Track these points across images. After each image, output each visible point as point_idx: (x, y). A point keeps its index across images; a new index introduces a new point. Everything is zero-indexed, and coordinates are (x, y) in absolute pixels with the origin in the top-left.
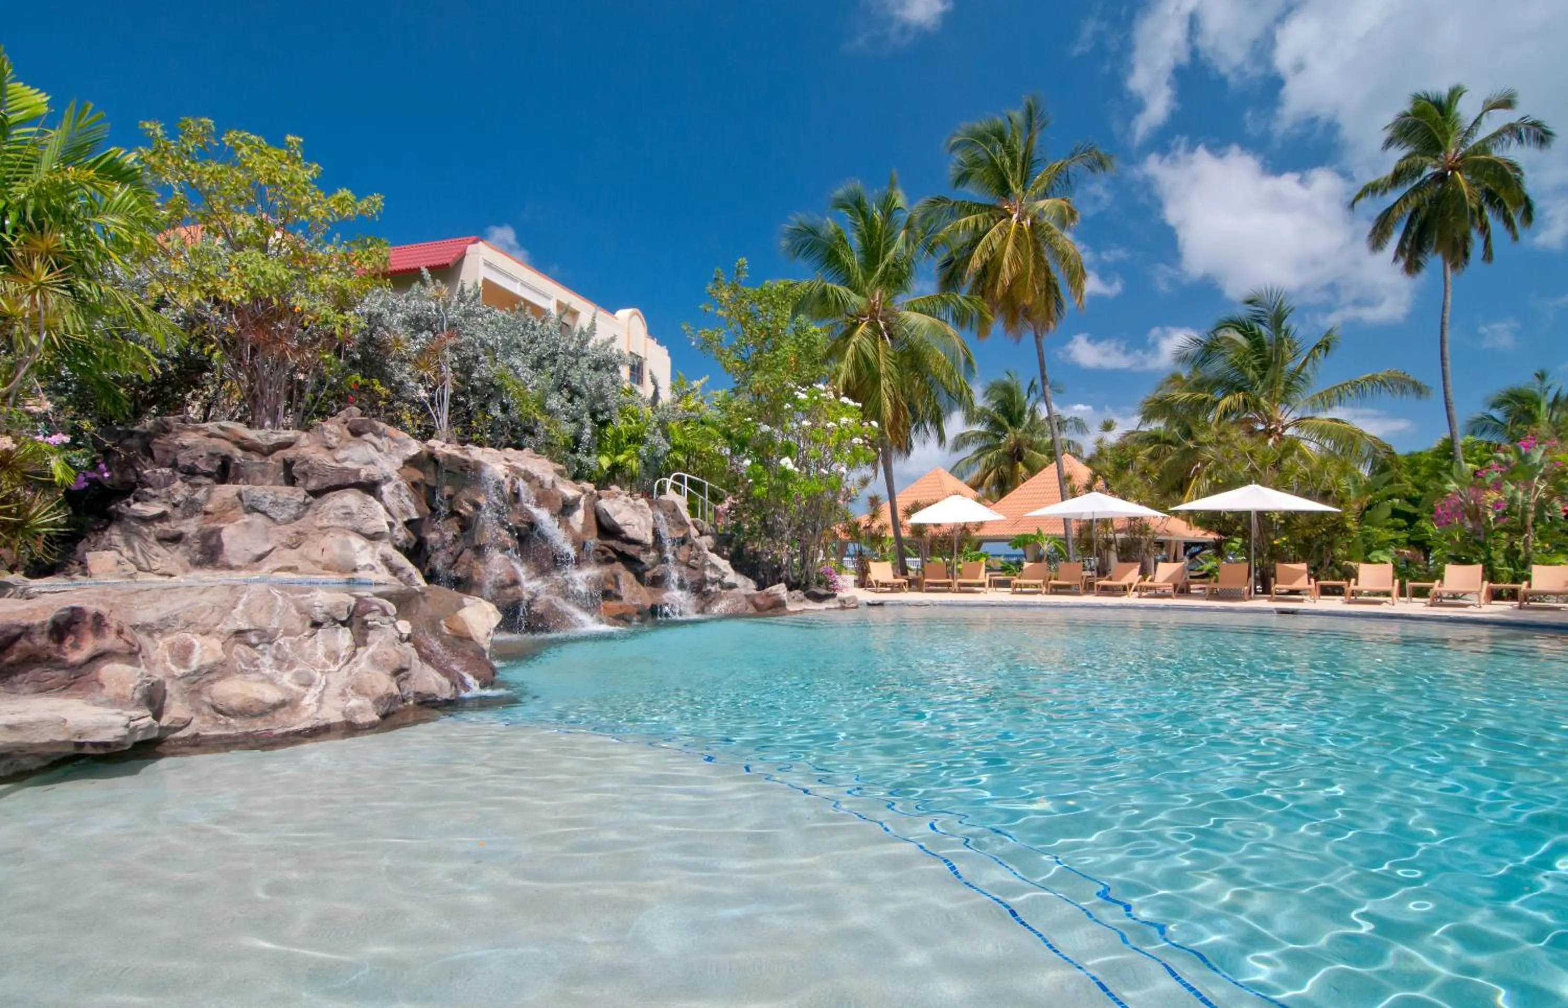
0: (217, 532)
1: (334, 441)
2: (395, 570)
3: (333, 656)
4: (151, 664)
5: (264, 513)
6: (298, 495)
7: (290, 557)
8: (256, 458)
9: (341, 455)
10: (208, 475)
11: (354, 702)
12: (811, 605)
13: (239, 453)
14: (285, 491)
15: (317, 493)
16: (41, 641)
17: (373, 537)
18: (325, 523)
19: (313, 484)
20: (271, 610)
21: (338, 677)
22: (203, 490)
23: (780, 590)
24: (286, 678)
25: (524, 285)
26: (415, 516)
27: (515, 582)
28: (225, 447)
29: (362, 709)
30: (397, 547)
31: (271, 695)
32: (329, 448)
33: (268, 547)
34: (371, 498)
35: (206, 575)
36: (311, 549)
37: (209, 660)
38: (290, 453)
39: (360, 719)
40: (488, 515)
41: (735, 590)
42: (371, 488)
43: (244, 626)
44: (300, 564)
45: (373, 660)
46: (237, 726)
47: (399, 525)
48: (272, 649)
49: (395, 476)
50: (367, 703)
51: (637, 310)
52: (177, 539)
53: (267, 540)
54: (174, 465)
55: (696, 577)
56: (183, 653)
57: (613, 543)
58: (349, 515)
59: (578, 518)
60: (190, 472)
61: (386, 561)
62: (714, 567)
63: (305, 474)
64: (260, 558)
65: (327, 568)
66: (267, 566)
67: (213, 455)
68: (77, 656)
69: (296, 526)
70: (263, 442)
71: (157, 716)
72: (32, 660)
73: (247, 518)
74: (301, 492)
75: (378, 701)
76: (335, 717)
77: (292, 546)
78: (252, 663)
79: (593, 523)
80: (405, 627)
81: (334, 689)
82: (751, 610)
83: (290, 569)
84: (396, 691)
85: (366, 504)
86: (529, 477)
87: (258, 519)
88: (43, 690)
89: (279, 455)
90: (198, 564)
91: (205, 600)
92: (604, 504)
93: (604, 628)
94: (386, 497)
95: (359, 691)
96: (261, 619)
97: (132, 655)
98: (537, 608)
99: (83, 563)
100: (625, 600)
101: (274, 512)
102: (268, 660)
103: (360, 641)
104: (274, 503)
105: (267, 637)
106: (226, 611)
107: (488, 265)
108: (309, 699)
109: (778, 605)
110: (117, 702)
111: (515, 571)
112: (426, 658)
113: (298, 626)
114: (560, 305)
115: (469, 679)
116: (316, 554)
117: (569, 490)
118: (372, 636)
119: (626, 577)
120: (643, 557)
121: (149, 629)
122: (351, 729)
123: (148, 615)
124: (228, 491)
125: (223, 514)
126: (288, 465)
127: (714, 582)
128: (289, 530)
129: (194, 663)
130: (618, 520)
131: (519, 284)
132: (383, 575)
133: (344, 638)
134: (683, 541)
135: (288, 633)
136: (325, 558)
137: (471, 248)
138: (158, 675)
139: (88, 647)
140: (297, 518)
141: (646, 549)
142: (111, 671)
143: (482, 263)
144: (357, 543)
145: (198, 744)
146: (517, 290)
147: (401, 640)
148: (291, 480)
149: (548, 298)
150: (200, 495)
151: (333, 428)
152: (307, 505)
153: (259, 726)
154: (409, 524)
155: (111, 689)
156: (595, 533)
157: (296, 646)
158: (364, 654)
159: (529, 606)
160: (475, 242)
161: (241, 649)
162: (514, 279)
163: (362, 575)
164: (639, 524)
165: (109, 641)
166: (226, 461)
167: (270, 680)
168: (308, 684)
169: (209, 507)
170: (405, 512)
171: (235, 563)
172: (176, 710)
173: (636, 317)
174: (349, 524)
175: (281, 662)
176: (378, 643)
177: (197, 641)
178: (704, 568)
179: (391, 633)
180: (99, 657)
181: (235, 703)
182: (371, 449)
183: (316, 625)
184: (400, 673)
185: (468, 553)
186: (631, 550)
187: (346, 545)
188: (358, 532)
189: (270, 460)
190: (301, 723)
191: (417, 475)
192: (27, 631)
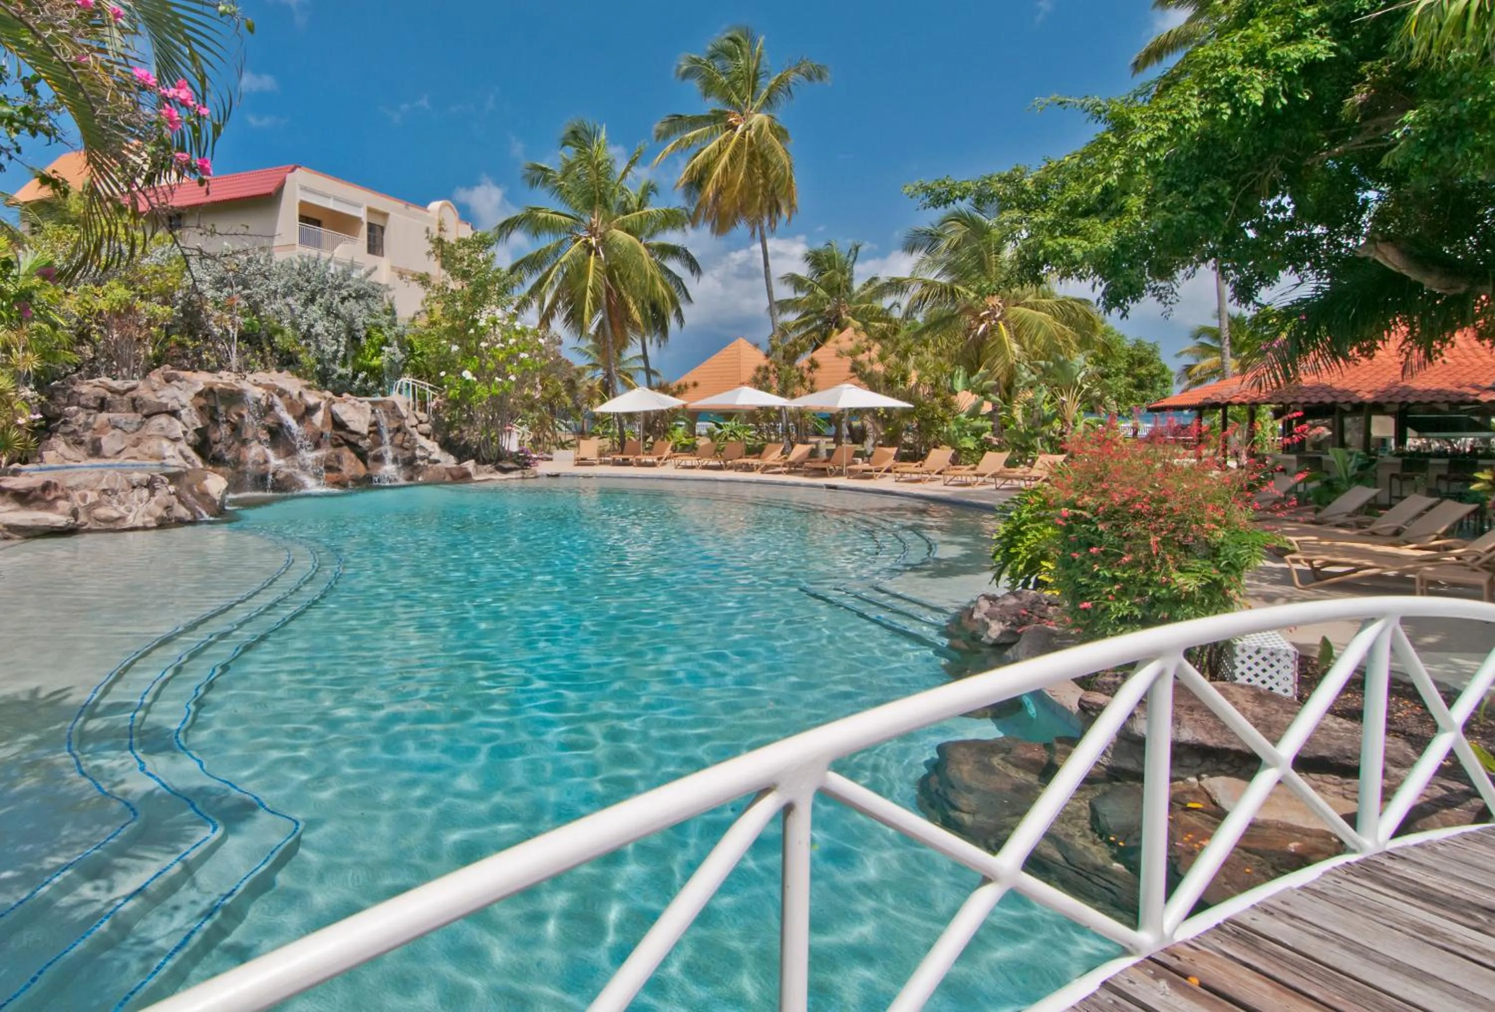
0: (99, 439)
1: (156, 386)
2: (186, 458)
3: (141, 500)
4: (73, 502)
5: (121, 428)
6: (138, 417)
7: (133, 451)
8: (118, 397)
9: (160, 394)
10: (94, 408)
11: (147, 519)
12: (499, 476)
13: (109, 395)
14: (131, 416)
15: (148, 416)
16: (39, 492)
17: (176, 440)
18: (151, 433)
19: (145, 411)
20: (116, 481)
21: (142, 508)
22: (92, 417)
23: (470, 465)
24: (122, 509)
25: (336, 199)
26: (200, 426)
27: (266, 462)
28: (102, 392)
29: (150, 522)
30: (189, 445)
31: (115, 514)
32: (154, 390)
33: (122, 447)
34: (173, 419)
35: (95, 461)
36: (143, 447)
37: (93, 500)
38: (134, 394)
39: (149, 525)
40: (248, 419)
41: (439, 465)
42: (174, 413)
43: (106, 487)
44: (138, 455)
45: (156, 502)
46: (104, 526)
47: (191, 431)
48: (116, 497)
49: (189, 404)
50: (153, 519)
51: (448, 202)
52: (81, 443)
53: (123, 442)
54: (78, 404)
55: (408, 454)
56: (84, 498)
57: (342, 433)
58: (162, 429)
59: (318, 418)
60: (86, 407)
61: (181, 453)
62: (422, 448)
63: (141, 406)
64: (119, 452)
65: (151, 457)
66: (123, 456)
67: (96, 398)
68: (49, 498)
69: (137, 435)
70: (120, 388)
71: (76, 520)
72: (37, 499)
73: (113, 432)
74: (140, 415)
75: (157, 519)
76: (140, 524)
77: (135, 446)
78: (109, 502)
79: (330, 420)
80: (172, 488)
81: (140, 514)
82: (448, 478)
83: (135, 458)
84: (165, 514)
85: (171, 423)
86: (282, 393)
87: (118, 432)
88: (40, 509)
89: (129, 394)
90: (91, 456)
91: (92, 477)
92: (336, 408)
93: (324, 490)
94: (183, 417)
95: (150, 514)
96: (112, 485)
97: (67, 498)
98: (280, 476)
99: (41, 457)
100: (344, 473)
101: (126, 428)
102: (115, 501)
103: (152, 494)
104: (126, 423)
105: (115, 492)
106: (99, 481)
107: (304, 189)
108: (130, 517)
109: (465, 476)
110: (63, 514)
111: (266, 456)
112: (182, 502)
113: (126, 488)
114: (370, 211)
115: (204, 512)
116: (146, 450)
117: (311, 398)
118: (158, 493)
119: (347, 454)
120: (361, 443)
121: (72, 488)
122: (145, 528)
123: (71, 483)
124: (104, 416)
125: (101, 430)
126: (134, 400)
127: (423, 458)
128: (133, 437)
129: (88, 501)
130: (344, 418)
131: (331, 201)
132: (180, 461)
133: (145, 493)
134: (398, 430)
135: (123, 490)
136: (150, 452)
137: (289, 177)
138: (76, 505)
139: (53, 495)
140: (137, 430)
141: (364, 438)
142: (61, 504)
143: (298, 188)
144: (166, 443)
145: (89, 531)
146: (331, 205)
147: (170, 494)
148: (135, 409)
149: (358, 206)
150: (91, 420)
151: (156, 377)
152: (143, 423)
153: (111, 526)
154: (196, 431)
155: (61, 510)
156: (331, 427)
157: (126, 496)
158: (153, 499)
159: (274, 474)
160: (293, 170)
161: (105, 497)
162: (327, 196)
163: (167, 461)
164: (359, 421)
165: (60, 493)
166: (103, 400)
167: (116, 509)
168: (130, 511)
169: (95, 426)
170: (194, 424)
171: (108, 455)
172: (82, 519)
173: (448, 208)
174: (162, 433)
175: (120, 502)
176: (159, 495)
177: (89, 493)
178: (415, 449)
179: (165, 491)
180: (57, 498)
181: (103, 517)
182: (176, 390)
183: (134, 487)
184: (168, 508)
185: (236, 444)
186: (353, 438)
187: (160, 445)
188: (167, 437)
189: (125, 398)
190: (127, 525)
191: (202, 401)
192: (34, 489)
